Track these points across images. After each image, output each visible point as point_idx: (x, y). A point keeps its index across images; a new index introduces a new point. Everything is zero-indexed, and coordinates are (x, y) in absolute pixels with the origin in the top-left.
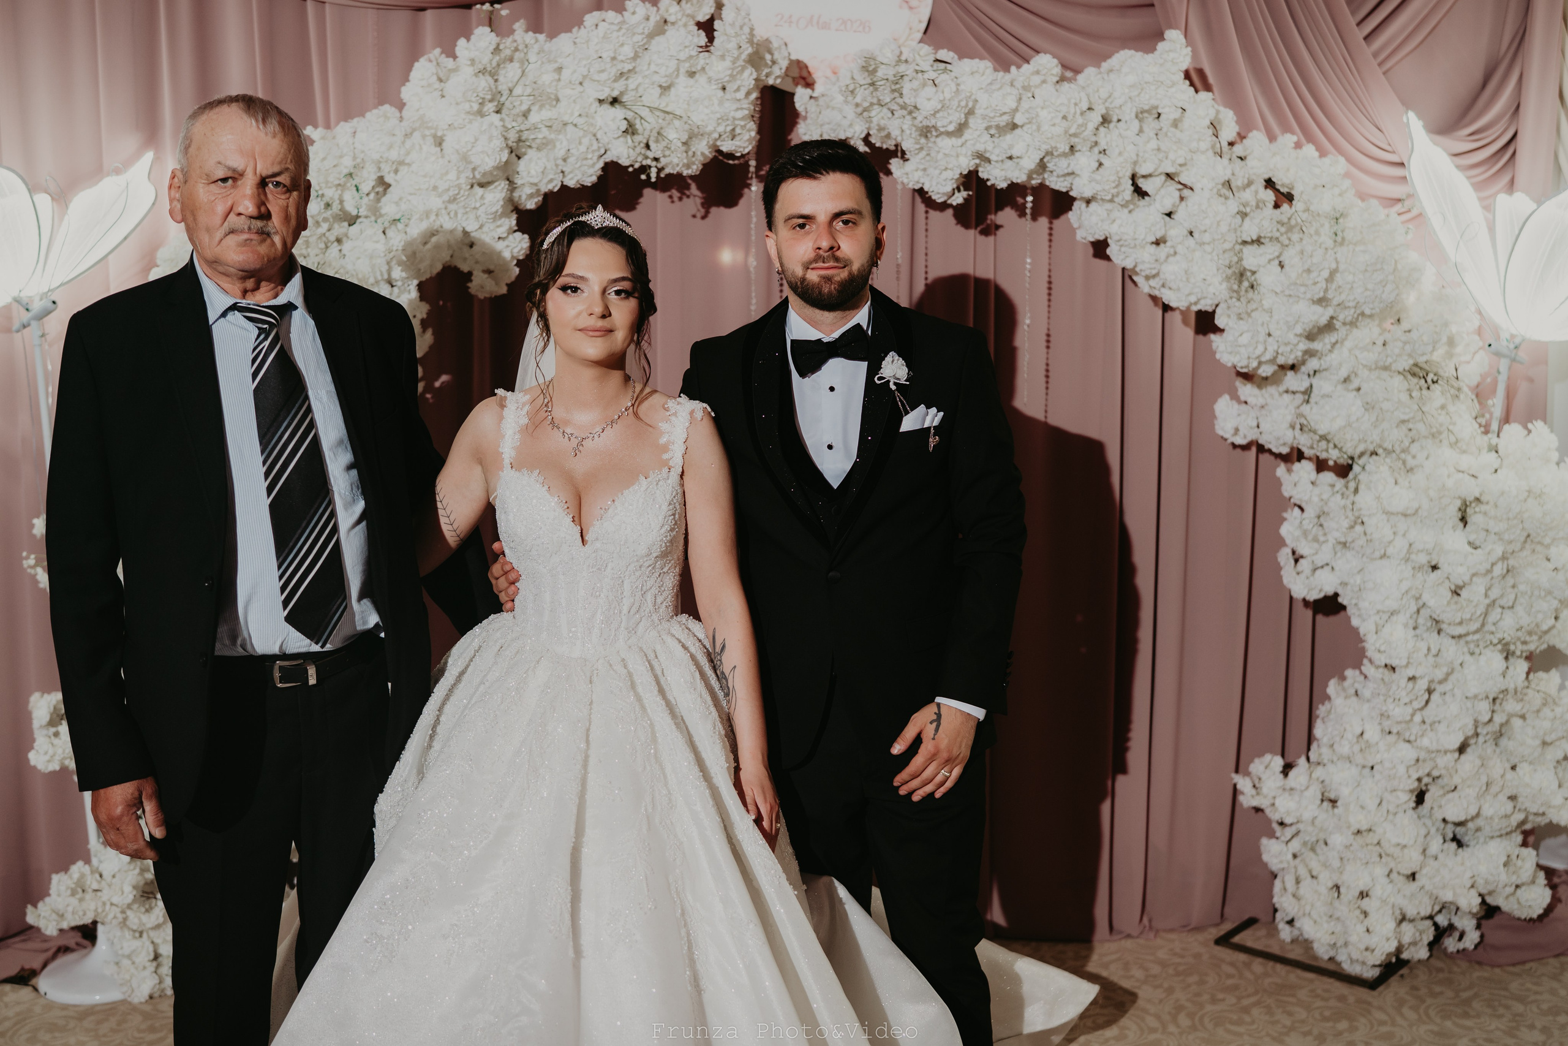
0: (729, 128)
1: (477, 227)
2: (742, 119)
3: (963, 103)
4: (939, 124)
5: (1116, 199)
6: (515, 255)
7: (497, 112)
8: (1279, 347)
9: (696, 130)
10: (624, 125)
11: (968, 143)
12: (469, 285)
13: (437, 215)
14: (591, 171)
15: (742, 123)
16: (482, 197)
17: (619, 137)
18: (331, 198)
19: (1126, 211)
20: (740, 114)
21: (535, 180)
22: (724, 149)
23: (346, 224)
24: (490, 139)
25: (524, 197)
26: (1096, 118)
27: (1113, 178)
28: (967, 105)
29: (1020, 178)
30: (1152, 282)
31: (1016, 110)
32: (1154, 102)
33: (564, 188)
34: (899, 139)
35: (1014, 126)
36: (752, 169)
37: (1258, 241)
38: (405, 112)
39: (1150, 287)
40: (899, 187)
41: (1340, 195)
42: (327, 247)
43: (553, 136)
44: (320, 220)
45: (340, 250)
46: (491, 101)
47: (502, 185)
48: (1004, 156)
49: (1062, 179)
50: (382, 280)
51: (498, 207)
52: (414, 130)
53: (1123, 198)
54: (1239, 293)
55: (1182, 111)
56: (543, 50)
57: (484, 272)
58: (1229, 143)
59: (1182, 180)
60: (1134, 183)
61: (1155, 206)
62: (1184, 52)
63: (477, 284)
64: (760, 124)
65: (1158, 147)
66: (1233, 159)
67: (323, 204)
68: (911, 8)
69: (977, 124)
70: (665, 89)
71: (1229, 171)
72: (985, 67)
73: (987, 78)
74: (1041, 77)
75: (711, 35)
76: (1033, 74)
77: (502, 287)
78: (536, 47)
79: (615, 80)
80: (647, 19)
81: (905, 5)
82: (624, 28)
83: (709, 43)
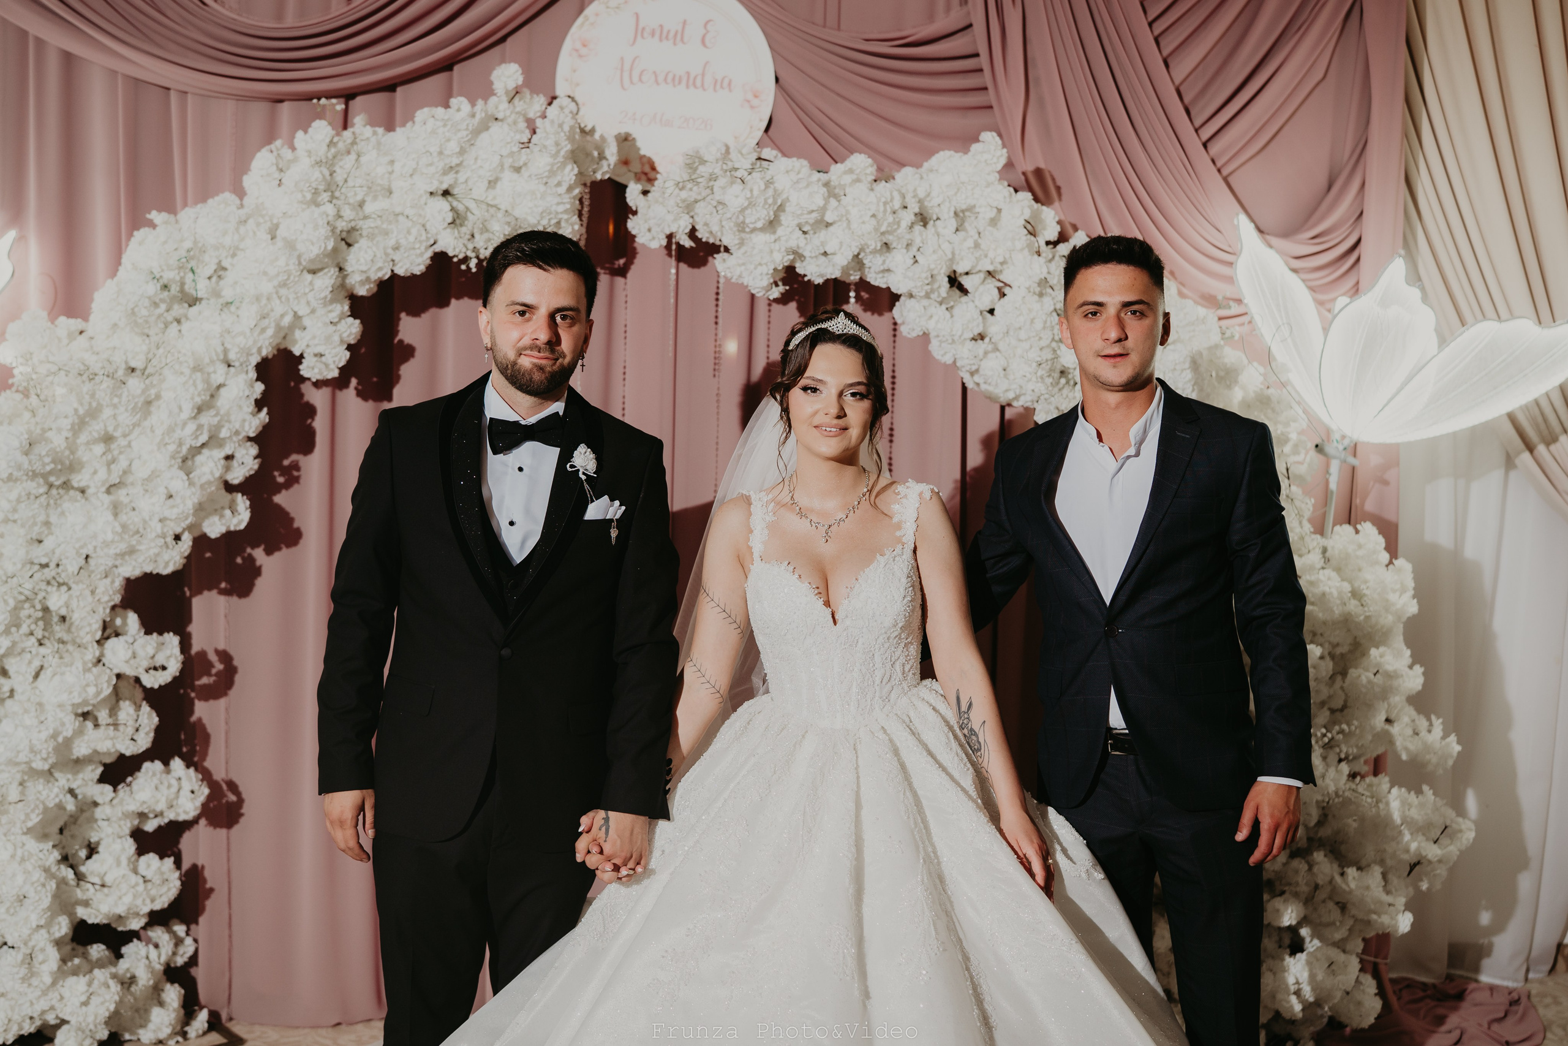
0: (553, 222)
1: (309, 311)
2: (566, 212)
3: (770, 201)
4: (747, 221)
5: (932, 296)
6: (345, 339)
7: (330, 201)
9: (514, 223)
10: (450, 217)
11: (783, 239)
13: (268, 299)
14: (420, 260)
15: (565, 216)
16: (311, 283)
17: (445, 229)
18: (169, 280)
19: (944, 307)
20: (561, 208)
21: (364, 268)
23: (186, 305)
24: (319, 229)
25: (356, 284)
26: (908, 217)
27: (924, 275)
28: (775, 202)
29: (835, 273)
30: (976, 378)
31: (823, 210)
32: (971, 202)
33: (394, 276)
34: (719, 234)
35: (828, 224)
38: (246, 200)
39: (978, 384)
40: (722, 280)
42: (166, 327)
43: (384, 226)
44: (157, 301)
45: (180, 331)
46: (326, 190)
47: (332, 272)
48: (817, 253)
49: (881, 275)
50: (218, 359)
51: (329, 293)
52: (250, 217)
53: (939, 295)
54: (1056, 389)
55: (999, 211)
56: (379, 143)
57: (316, 355)
58: (1048, 243)
59: (1001, 278)
60: (954, 281)
61: (977, 303)
62: (999, 153)
63: (308, 367)
64: (589, 218)
65: (977, 245)
66: (1057, 258)
67: (159, 286)
68: (752, 107)
69: (788, 220)
70: (492, 183)
71: (1045, 270)
72: (800, 165)
73: (801, 176)
74: (854, 177)
75: (534, 132)
76: (845, 173)
77: (333, 370)
78: (373, 139)
79: (445, 173)
80: (473, 116)
81: (747, 104)
82: (451, 123)
83: (530, 140)
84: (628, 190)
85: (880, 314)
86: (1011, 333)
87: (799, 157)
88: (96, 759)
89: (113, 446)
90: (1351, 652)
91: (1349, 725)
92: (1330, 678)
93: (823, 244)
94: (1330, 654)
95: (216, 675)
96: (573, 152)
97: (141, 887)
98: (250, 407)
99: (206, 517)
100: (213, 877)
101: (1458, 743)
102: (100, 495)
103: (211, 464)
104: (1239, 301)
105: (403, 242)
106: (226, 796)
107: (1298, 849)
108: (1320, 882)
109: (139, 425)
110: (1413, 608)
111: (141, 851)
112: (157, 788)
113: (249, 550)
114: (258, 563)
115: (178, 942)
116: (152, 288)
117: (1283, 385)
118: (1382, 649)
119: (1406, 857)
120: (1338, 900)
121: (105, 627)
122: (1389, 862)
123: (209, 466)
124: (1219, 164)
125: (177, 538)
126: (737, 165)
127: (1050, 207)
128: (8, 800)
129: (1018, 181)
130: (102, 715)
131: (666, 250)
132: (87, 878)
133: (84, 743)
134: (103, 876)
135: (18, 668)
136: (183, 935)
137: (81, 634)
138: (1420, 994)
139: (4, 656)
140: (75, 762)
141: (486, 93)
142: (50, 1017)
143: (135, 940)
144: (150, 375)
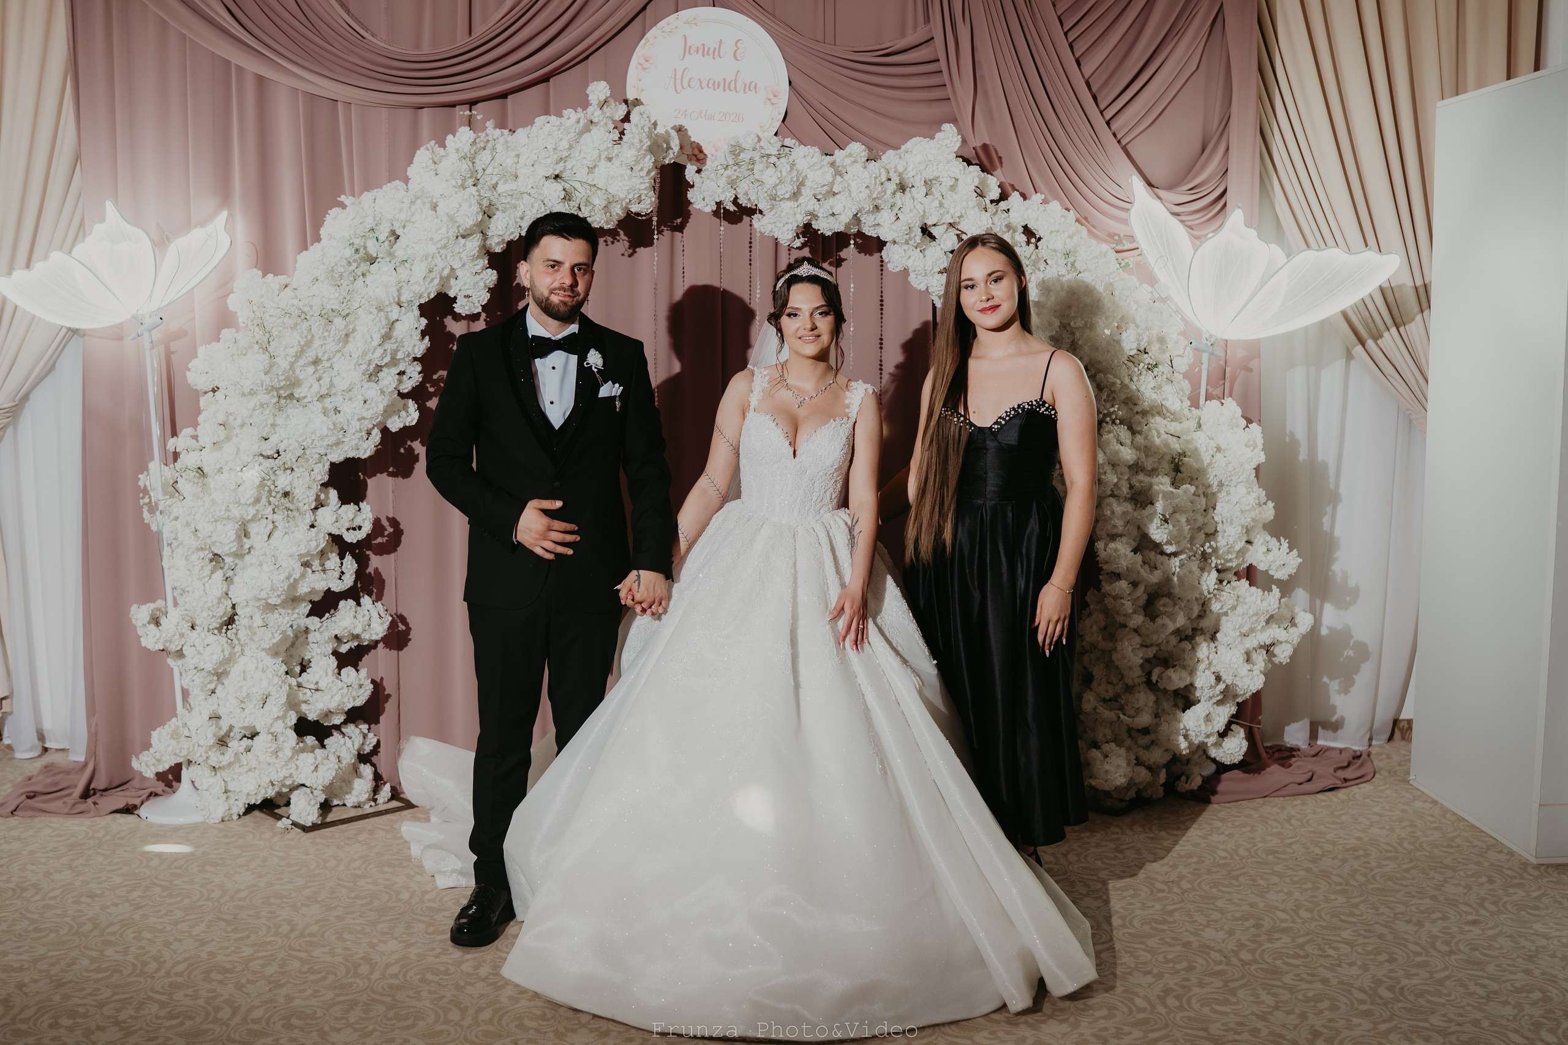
0: (636, 196)
1: (461, 265)
2: (646, 189)
3: (795, 179)
4: (778, 193)
5: (910, 242)
6: (487, 284)
7: (474, 185)
9: (611, 200)
10: (562, 193)
11: (803, 205)
12: (454, 305)
13: (432, 257)
15: (646, 192)
16: (464, 245)
17: (559, 203)
18: (359, 245)
19: (918, 250)
20: (643, 186)
21: (501, 233)
22: (633, 210)
23: (370, 263)
24: (470, 207)
25: (493, 244)
26: (891, 187)
27: (904, 228)
28: (798, 180)
29: (841, 228)
31: (832, 184)
32: (936, 174)
34: (756, 202)
35: (835, 194)
36: (654, 223)
38: (410, 186)
40: (758, 235)
41: (1071, 237)
42: (355, 279)
43: (513, 202)
44: (351, 261)
45: (364, 282)
46: (471, 177)
47: (478, 237)
48: (827, 214)
49: (873, 228)
50: (394, 302)
51: (475, 252)
52: (417, 198)
53: (915, 241)
55: (957, 180)
56: (507, 142)
57: (465, 296)
58: (992, 202)
59: (959, 227)
60: (925, 231)
61: (942, 246)
63: (461, 305)
64: (660, 192)
65: (941, 205)
66: (999, 212)
67: (353, 250)
68: (773, 104)
69: (806, 192)
70: (591, 170)
71: (990, 222)
72: (814, 151)
73: (815, 160)
74: (853, 159)
75: (622, 133)
76: (846, 157)
77: (477, 307)
78: (502, 140)
79: (556, 163)
80: (578, 122)
81: (768, 102)
82: (563, 128)
83: (620, 138)
84: (687, 170)
85: (871, 255)
87: (812, 145)
88: (309, 597)
89: (319, 368)
91: (1216, 542)
92: (1204, 510)
93: (831, 207)
94: (1204, 493)
95: (387, 536)
96: (649, 146)
97: (345, 690)
98: (417, 335)
99: (390, 416)
100: (389, 688)
101: (1299, 557)
102: (315, 402)
103: (390, 378)
104: (1131, 238)
105: (527, 213)
106: (398, 627)
107: (1186, 636)
109: (340, 352)
110: (1262, 458)
111: (340, 667)
112: (355, 617)
113: (409, 443)
114: (416, 453)
115: (365, 736)
116: (348, 252)
117: (1164, 300)
119: (1263, 639)
120: (1213, 670)
121: (318, 496)
123: (389, 378)
124: (1119, 137)
125: (369, 433)
126: (768, 152)
127: (994, 173)
128: (255, 625)
129: (970, 154)
130: (316, 564)
131: (716, 213)
132: (304, 685)
133: (305, 585)
134: (317, 683)
135: (258, 530)
136: (366, 731)
137: (301, 505)
138: (1288, 754)
139: (249, 521)
140: (294, 600)
141: (584, 103)
142: (289, 782)
143: (335, 733)
144: (348, 315)
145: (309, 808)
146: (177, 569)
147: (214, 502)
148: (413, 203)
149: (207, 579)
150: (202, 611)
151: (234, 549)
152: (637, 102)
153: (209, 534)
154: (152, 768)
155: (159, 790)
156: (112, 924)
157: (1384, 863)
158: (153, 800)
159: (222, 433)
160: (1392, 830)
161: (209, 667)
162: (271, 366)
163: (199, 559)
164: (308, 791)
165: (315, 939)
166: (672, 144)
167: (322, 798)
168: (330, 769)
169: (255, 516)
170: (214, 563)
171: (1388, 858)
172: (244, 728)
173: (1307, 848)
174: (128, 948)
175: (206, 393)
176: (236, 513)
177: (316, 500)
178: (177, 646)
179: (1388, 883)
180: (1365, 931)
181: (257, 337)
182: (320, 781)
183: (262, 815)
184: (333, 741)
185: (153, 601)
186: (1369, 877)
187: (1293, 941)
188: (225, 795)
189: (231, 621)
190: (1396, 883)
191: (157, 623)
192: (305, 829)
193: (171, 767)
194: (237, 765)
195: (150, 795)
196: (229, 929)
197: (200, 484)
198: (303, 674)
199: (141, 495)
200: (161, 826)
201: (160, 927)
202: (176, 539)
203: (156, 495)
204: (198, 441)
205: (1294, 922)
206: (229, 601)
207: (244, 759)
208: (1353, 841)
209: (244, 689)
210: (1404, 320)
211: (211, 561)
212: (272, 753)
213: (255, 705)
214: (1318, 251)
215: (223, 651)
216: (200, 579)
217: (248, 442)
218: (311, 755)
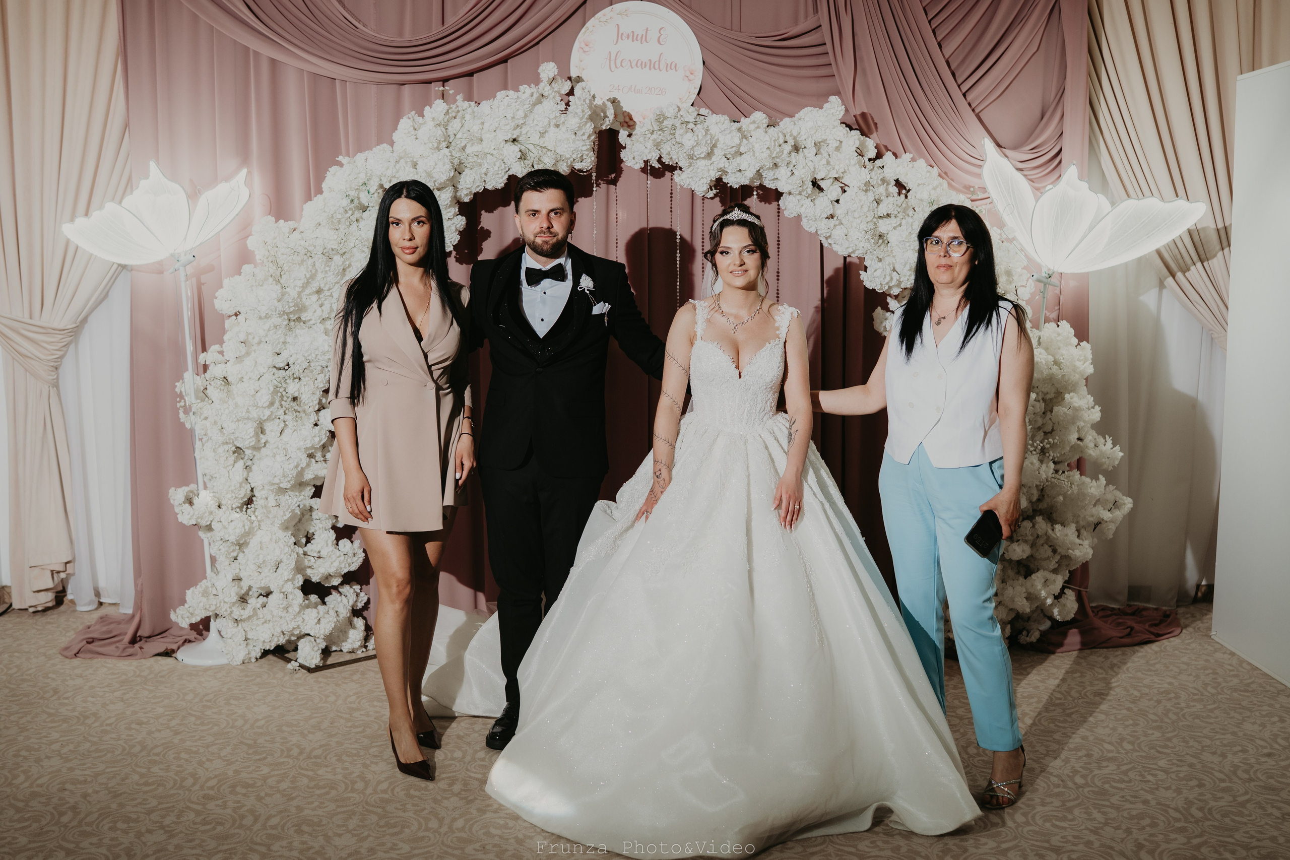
0: (579, 156)
2: (587, 150)
3: (709, 142)
4: (695, 153)
5: (802, 193)
6: (459, 227)
7: (447, 147)
8: (900, 278)
9: (559, 158)
10: (519, 154)
11: (716, 163)
14: (501, 181)
15: (587, 153)
17: (516, 162)
18: (354, 196)
19: (809, 199)
20: (584, 148)
21: (469, 186)
22: (577, 167)
23: (361, 211)
24: (444, 165)
25: (463, 195)
26: (788, 148)
27: (798, 182)
28: (711, 142)
29: (746, 182)
30: (829, 241)
31: (739, 145)
32: (824, 137)
33: (485, 189)
34: (677, 161)
35: (741, 154)
36: (594, 178)
37: (888, 215)
38: (395, 148)
39: (830, 244)
40: (678, 187)
41: (934, 189)
42: (350, 225)
43: (479, 161)
44: (347, 209)
45: (358, 226)
46: (445, 141)
47: (451, 189)
48: (735, 170)
49: (772, 182)
51: (448, 202)
52: (401, 158)
53: (807, 193)
54: (877, 246)
55: (841, 142)
56: (473, 112)
58: (870, 160)
59: (843, 181)
60: (815, 184)
61: (829, 196)
62: (840, 109)
64: (598, 152)
65: (828, 163)
66: (875, 168)
67: (349, 200)
68: (690, 80)
69: (718, 152)
70: (542, 134)
71: (868, 176)
72: (724, 119)
73: (725, 126)
74: (756, 125)
75: (568, 104)
76: (751, 123)
77: (450, 247)
78: (469, 110)
79: (514, 129)
80: (532, 95)
81: (686, 78)
82: (519, 100)
83: (566, 109)
84: (620, 135)
85: (770, 203)
86: (850, 214)
87: (723, 114)
88: (312, 483)
89: (321, 296)
90: (1055, 397)
91: (1054, 439)
92: (1044, 413)
93: (738, 165)
94: (1043, 399)
96: (590, 115)
97: (342, 558)
101: (1121, 451)
102: (318, 324)
104: (984, 189)
105: (490, 170)
107: (1028, 516)
108: (1040, 534)
109: (338, 283)
110: (1090, 370)
111: (338, 539)
115: (358, 595)
116: (345, 202)
117: (1011, 240)
118: (1072, 394)
119: (1091, 519)
120: (1050, 544)
121: (320, 400)
122: (1082, 523)
124: (973, 106)
126: (687, 120)
127: (871, 136)
128: (270, 505)
129: (851, 121)
130: (319, 455)
131: (644, 170)
132: (309, 553)
133: (310, 472)
134: (319, 552)
135: (272, 428)
136: (359, 591)
137: (307, 407)
138: (1110, 612)
139: (265, 420)
140: (301, 485)
141: (537, 81)
142: (297, 632)
143: (334, 593)
144: (344, 253)
145: (313, 653)
146: (207, 459)
147: (236, 405)
148: (397, 162)
149: (231, 467)
150: (227, 493)
151: (253, 443)
152: (579, 79)
153: (233, 431)
154: (187, 620)
155: (192, 638)
156: (156, 746)
157: (1192, 704)
158: (187, 646)
159: (243, 349)
160: (1197, 677)
161: (233, 538)
162: (283, 295)
163: (224, 451)
164: (312, 639)
165: (319, 761)
166: (608, 114)
167: (323, 645)
168: (330, 621)
169: (270, 416)
170: (236, 454)
171: (1194, 700)
172: (261, 588)
173: (1128, 691)
174: (169, 766)
175: (230, 316)
176: (254, 414)
177: (319, 404)
178: (207, 522)
179: (1196, 720)
180: (1178, 760)
181: (271, 271)
182: (322, 632)
183: (275, 658)
184: (331, 599)
185: (187, 485)
186: (1180, 715)
187: (1118, 768)
188: (246, 642)
189: (250, 501)
190: (1203, 721)
191: (191, 503)
192: (310, 670)
193: (202, 620)
194: (255, 618)
195: (185, 641)
196: (251, 751)
197: (226, 391)
198: (309, 545)
199: (178, 399)
200: (194, 667)
201: (194, 749)
202: (206, 435)
203: (190, 399)
204: (223, 356)
205: (1118, 752)
206: (249, 486)
207: (260, 613)
208: (1166, 685)
209: (261, 557)
210: (1208, 256)
211: (234, 452)
212: (284, 608)
213: (270, 570)
214: (1138, 199)
215: (244, 526)
216: (225, 468)
217: (264, 357)
218: (315, 610)
